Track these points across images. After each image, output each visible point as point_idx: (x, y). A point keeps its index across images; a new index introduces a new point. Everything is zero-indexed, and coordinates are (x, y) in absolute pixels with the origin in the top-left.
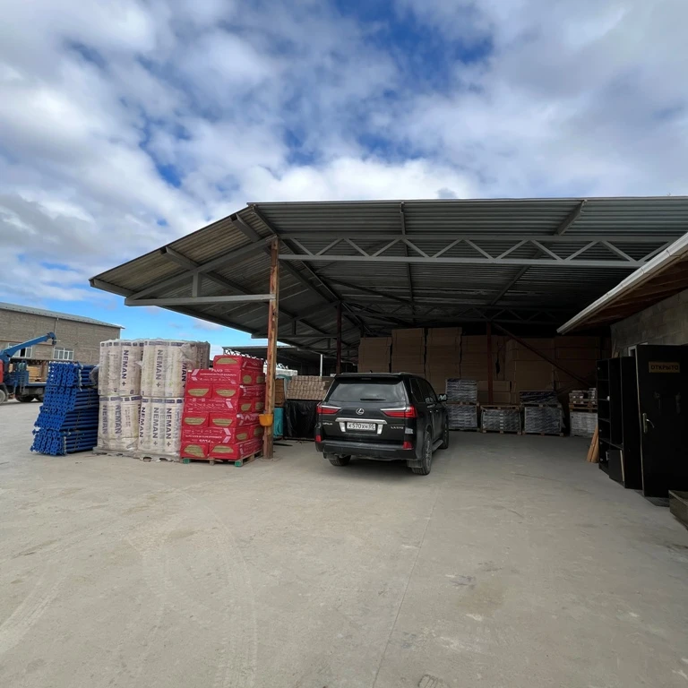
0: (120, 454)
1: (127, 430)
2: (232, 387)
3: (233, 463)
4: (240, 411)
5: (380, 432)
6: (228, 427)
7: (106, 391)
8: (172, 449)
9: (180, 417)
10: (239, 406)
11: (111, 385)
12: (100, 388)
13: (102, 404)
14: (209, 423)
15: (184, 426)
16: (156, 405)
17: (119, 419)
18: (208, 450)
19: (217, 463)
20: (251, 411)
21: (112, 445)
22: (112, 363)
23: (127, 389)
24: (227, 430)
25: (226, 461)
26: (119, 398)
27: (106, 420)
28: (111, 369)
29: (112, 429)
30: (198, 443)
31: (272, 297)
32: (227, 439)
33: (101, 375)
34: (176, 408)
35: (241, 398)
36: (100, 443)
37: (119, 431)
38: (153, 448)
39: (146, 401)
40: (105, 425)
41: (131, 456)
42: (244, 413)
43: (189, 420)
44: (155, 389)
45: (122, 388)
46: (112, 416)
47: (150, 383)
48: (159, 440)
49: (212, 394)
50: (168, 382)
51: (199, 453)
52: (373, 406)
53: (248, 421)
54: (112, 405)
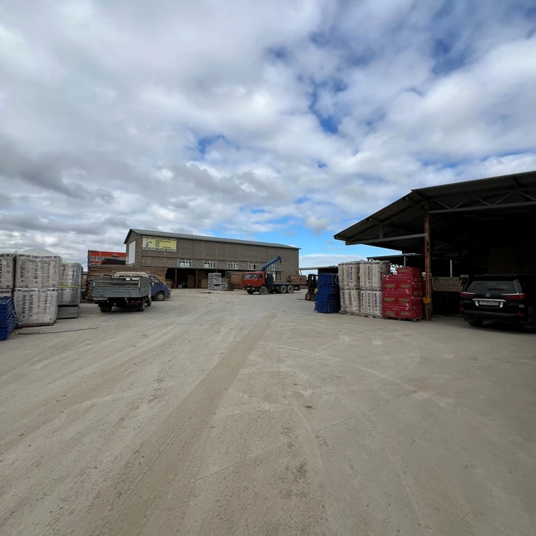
0: (352, 314)
1: (355, 303)
2: (408, 283)
3: (411, 320)
4: (413, 295)
5: (501, 306)
6: (408, 303)
7: (343, 285)
8: (378, 313)
9: (381, 297)
10: (413, 292)
11: (345, 283)
12: (340, 284)
13: (341, 292)
14: (397, 301)
15: (383, 302)
16: (368, 292)
17: (350, 298)
18: (397, 313)
19: (402, 320)
20: (418, 296)
21: (348, 310)
22: (345, 273)
23: (353, 284)
24: (407, 304)
25: (407, 319)
26: (350, 289)
27: (344, 298)
28: (345, 276)
29: (347, 302)
30: (392, 310)
31: (426, 235)
32: (407, 309)
33: (340, 278)
34: (378, 293)
35: (414, 289)
36: (342, 309)
37: (351, 304)
38: (368, 312)
39: (363, 290)
40: (344, 301)
41: (358, 315)
42: (415, 296)
43: (386, 299)
44: (368, 284)
45: (350, 284)
46: (347, 297)
47: (365, 282)
48: (371, 308)
49: (397, 287)
50: (374, 281)
51: (392, 314)
52: (497, 293)
53: (416, 301)
54: (347, 292)
